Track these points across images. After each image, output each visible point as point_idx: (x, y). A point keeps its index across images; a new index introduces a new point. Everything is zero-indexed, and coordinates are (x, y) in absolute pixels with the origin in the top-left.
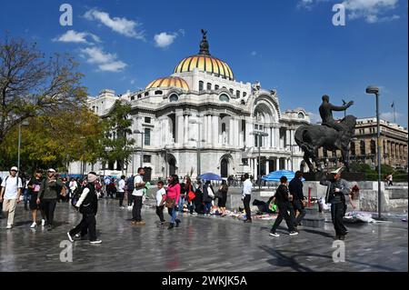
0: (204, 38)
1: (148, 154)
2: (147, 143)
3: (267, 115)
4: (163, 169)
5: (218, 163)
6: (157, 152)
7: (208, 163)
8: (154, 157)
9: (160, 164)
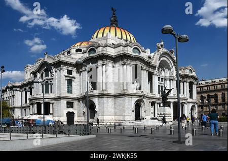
0: (114, 14)
1: (70, 101)
2: (70, 91)
3: (167, 71)
4: (84, 113)
5: (133, 107)
6: (78, 99)
7: (124, 107)
8: (76, 103)
9: (82, 109)
